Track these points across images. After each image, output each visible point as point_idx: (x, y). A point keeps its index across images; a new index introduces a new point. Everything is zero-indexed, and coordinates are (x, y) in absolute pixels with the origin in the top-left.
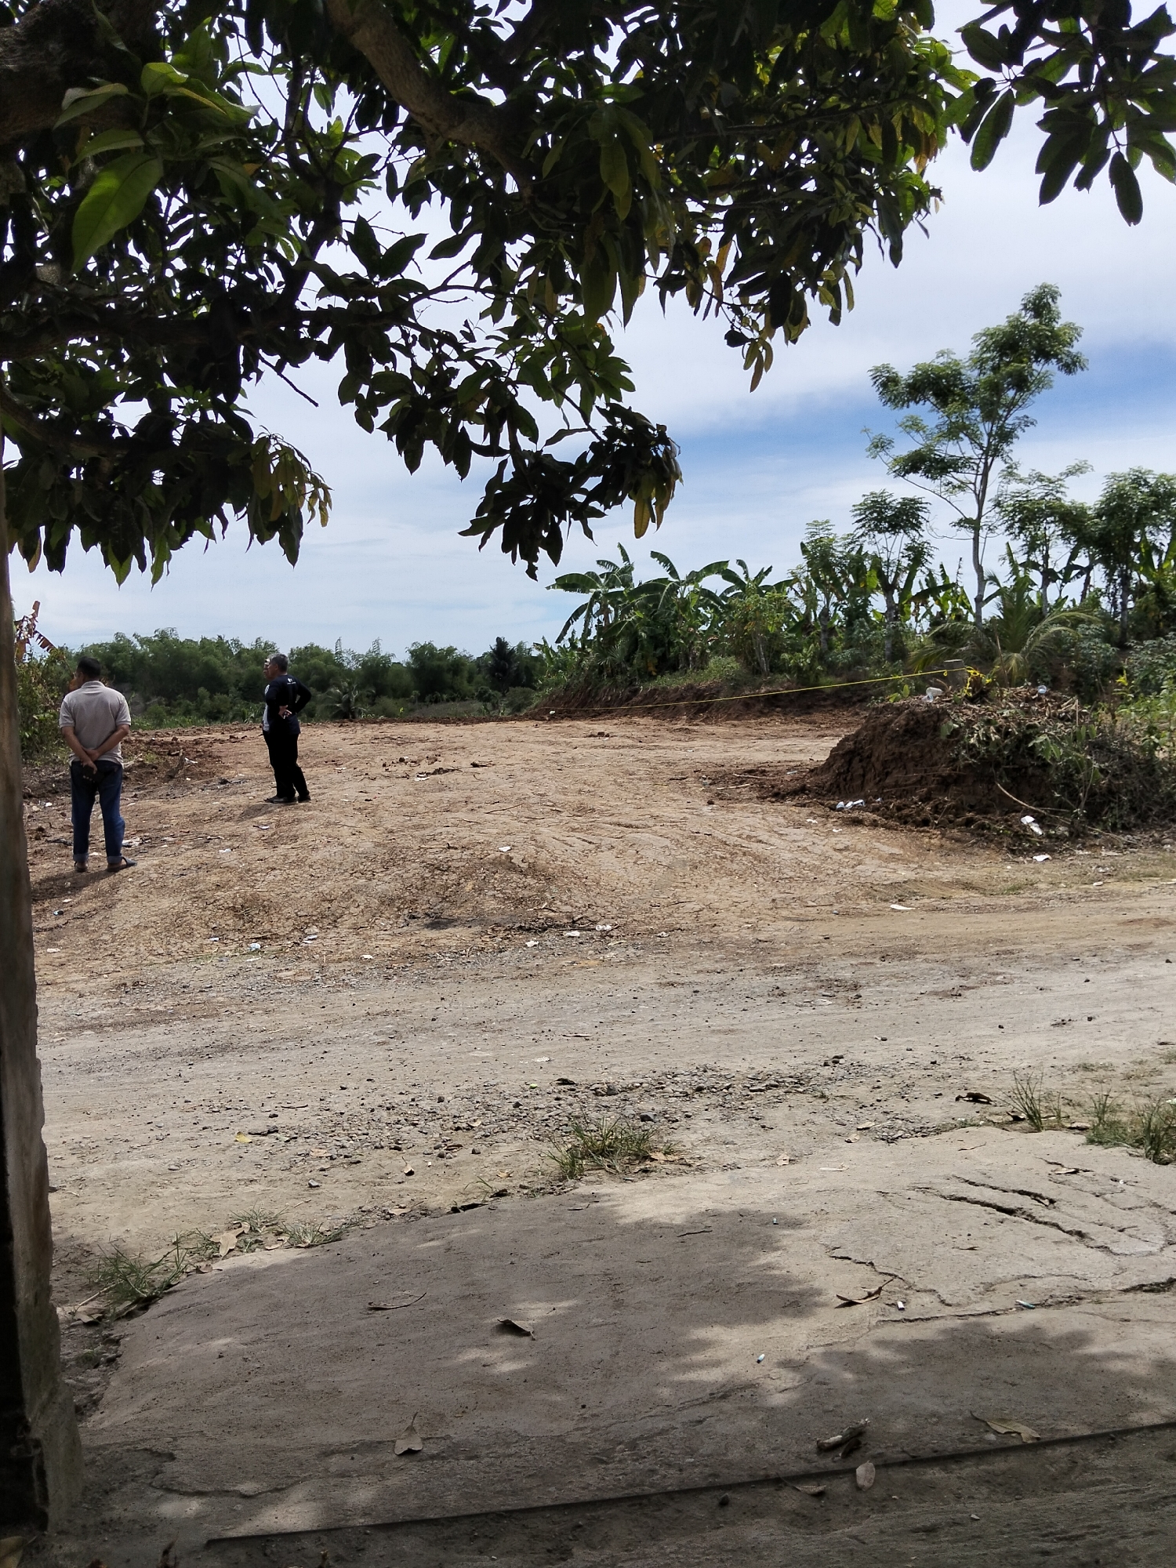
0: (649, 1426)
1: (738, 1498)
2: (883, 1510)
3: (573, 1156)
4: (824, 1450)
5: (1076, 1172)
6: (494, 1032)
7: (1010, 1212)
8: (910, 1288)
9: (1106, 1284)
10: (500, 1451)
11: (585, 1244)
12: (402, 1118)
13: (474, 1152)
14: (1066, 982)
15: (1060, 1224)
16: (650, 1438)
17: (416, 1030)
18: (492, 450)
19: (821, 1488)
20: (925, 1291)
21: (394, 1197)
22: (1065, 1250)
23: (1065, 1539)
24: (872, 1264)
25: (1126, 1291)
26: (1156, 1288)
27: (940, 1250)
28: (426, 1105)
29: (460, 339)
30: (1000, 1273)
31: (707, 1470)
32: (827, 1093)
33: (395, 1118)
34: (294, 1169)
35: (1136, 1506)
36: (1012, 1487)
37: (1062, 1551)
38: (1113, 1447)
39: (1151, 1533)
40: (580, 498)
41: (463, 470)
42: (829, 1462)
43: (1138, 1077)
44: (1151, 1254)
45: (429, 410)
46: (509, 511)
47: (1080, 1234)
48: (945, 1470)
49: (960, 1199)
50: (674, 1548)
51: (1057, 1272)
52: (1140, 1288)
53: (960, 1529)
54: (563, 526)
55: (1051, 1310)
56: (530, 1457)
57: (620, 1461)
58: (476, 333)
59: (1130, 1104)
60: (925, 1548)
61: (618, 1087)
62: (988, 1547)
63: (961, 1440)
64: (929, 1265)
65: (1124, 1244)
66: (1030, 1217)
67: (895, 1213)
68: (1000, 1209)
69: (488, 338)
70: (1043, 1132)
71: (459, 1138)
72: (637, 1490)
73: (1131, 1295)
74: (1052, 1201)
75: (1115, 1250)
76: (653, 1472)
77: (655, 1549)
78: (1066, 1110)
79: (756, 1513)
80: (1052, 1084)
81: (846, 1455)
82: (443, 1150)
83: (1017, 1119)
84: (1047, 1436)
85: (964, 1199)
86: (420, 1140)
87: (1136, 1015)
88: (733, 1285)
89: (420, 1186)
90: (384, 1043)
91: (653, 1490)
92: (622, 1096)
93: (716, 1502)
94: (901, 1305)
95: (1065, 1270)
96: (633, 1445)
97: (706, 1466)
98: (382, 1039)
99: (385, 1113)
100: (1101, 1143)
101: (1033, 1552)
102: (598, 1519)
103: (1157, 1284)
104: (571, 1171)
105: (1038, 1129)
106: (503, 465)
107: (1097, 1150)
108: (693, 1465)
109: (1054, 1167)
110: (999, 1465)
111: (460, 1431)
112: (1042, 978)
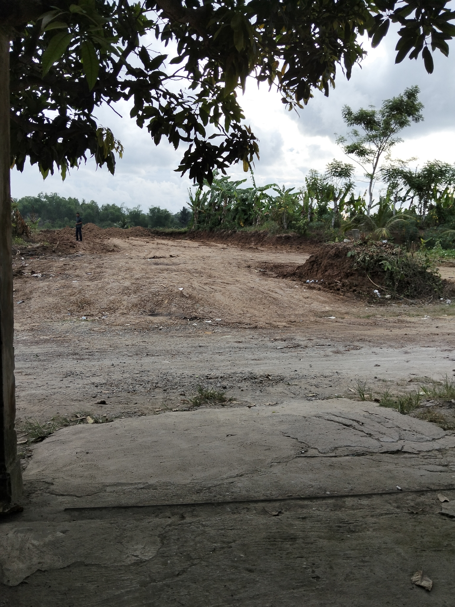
0: (215, 483)
1: (242, 506)
7: (348, 426)
8: (309, 447)
9: (376, 450)
10: (164, 488)
15: (364, 431)
16: (215, 486)
18: (187, 139)
20: (314, 448)
22: (364, 439)
23: (347, 523)
24: (297, 439)
25: (382, 453)
29: (178, 96)
31: (233, 497)
32: (290, 383)
35: (372, 516)
37: (345, 526)
39: (375, 523)
40: (221, 160)
41: (176, 146)
44: (393, 442)
45: (165, 122)
46: (193, 164)
47: (370, 434)
48: (311, 501)
51: (360, 445)
52: (387, 452)
54: (214, 170)
55: (356, 457)
56: (174, 490)
59: (397, 394)
65: (385, 439)
66: (354, 428)
68: (344, 425)
69: (188, 97)
70: (364, 401)
72: (209, 502)
73: (384, 455)
74: (363, 424)
75: (381, 440)
76: (215, 496)
78: (374, 395)
80: (371, 386)
84: (347, 494)
85: (332, 421)
91: (214, 502)
95: (363, 445)
100: (384, 406)
102: (196, 509)
104: (196, 404)
107: (382, 408)
108: (228, 495)
109: (366, 413)
110: (329, 501)
111: (152, 481)
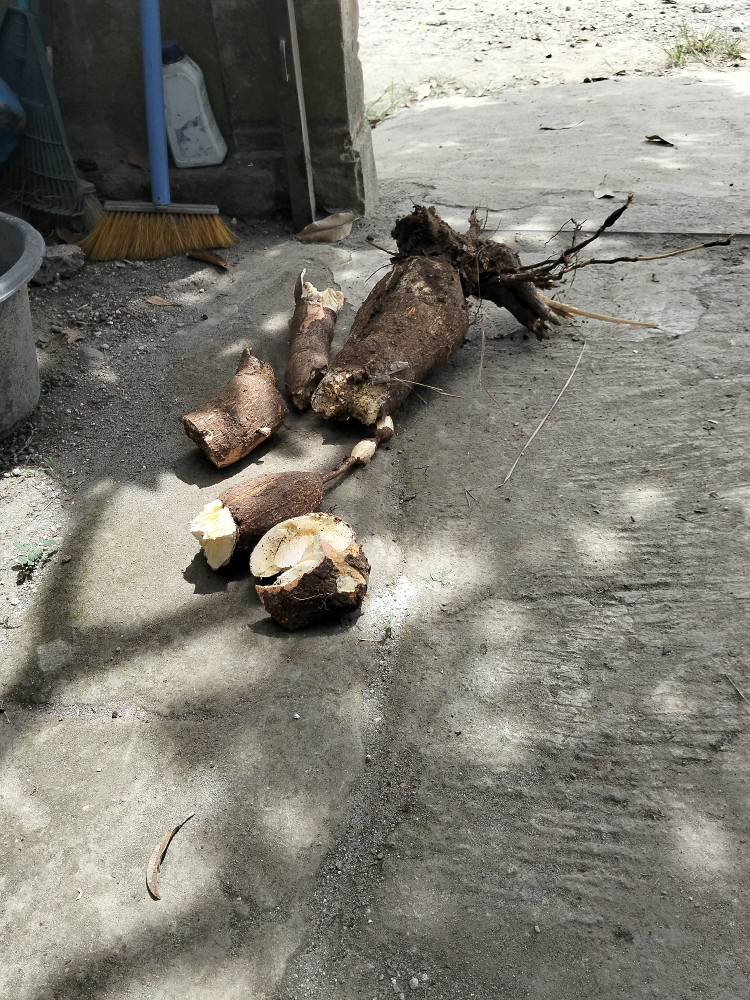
3: (680, 52)
10: (674, 203)
11: (698, 103)
12: (539, 20)
13: (597, 45)
21: (539, 71)
28: (557, 12)
33: (535, 20)
34: (462, 49)
56: (699, 208)
61: (713, 7)
71: (584, 35)
82: (574, 42)
86: (555, 34)
89: (557, 65)
92: (716, 13)
99: (525, 16)
104: (675, 62)
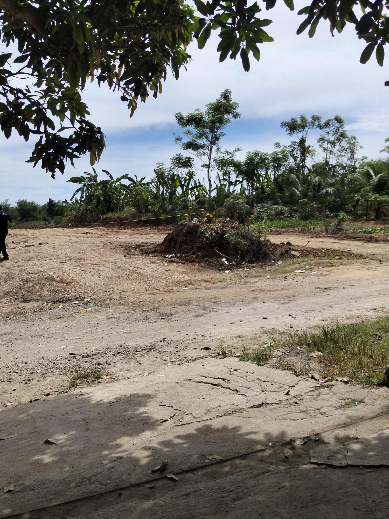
0: (95, 471)
1: (125, 493)
2: (172, 490)
3: (74, 379)
4: (154, 472)
5: (236, 370)
6: (46, 338)
7: (216, 385)
8: (184, 414)
9: (244, 406)
10: (42, 487)
11: (77, 410)
12: (11, 371)
13: (38, 381)
14: (234, 310)
15: (231, 388)
16: (96, 475)
17: (17, 339)
18: (38, 132)
19: (152, 485)
20: (189, 414)
21: (9, 399)
22: (232, 396)
24: (172, 407)
25: (249, 408)
26: (258, 406)
27: (194, 400)
28: (20, 365)
29: (25, 92)
30: (212, 406)
31: (115, 484)
32: (161, 351)
33: (9, 371)
35: (251, 478)
36: (213, 476)
37: (228, 496)
38: (244, 459)
39: (255, 486)
40: (70, 151)
41: (27, 138)
42: (156, 476)
43: (255, 339)
44: (257, 395)
45: (14, 117)
46: (44, 154)
47: (236, 390)
48: (193, 474)
49: (200, 382)
50: (103, 513)
51: (229, 403)
52: (253, 407)
53: (197, 493)
54: (64, 160)
55: (227, 416)
56: (53, 488)
57: (85, 485)
58: (30, 90)
59: (252, 347)
60: (186, 501)
61: (91, 354)
62: (205, 498)
63: (198, 463)
64: (190, 405)
65: (250, 393)
66: (222, 386)
67: (181, 389)
68: (213, 384)
69: (35, 92)
70: (227, 358)
71: (33, 376)
72: (91, 494)
73: (251, 409)
74: (228, 381)
75: (247, 395)
76: (96, 487)
77: (96, 514)
78: (234, 350)
79: (131, 497)
80: (230, 343)
81: (161, 473)
82: (27, 381)
83: (219, 355)
84: (224, 458)
85: (202, 382)
86: (18, 378)
87: (254, 320)
88: (126, 419)
89: (18, 394)
90: (5, 344)
91: (96, 494)
92: (92, 357)
93: (117, 495)
94: (181, 420)
95: (232, 403)
96: (89, 479)
97: (115, 483)
98: (4, 343)
99: (5, 369)
100: (243, 361)
101: (219, 497)
102: (76, 506)
103: (259, 405)
104: (73, 385)
105: (225, 357)
106: (41, 137)
107: (242, 363)
108: (110, 483)
109: (229, 369)
110: (209, 470)
111: (28, 482)
112: (227, 309)
